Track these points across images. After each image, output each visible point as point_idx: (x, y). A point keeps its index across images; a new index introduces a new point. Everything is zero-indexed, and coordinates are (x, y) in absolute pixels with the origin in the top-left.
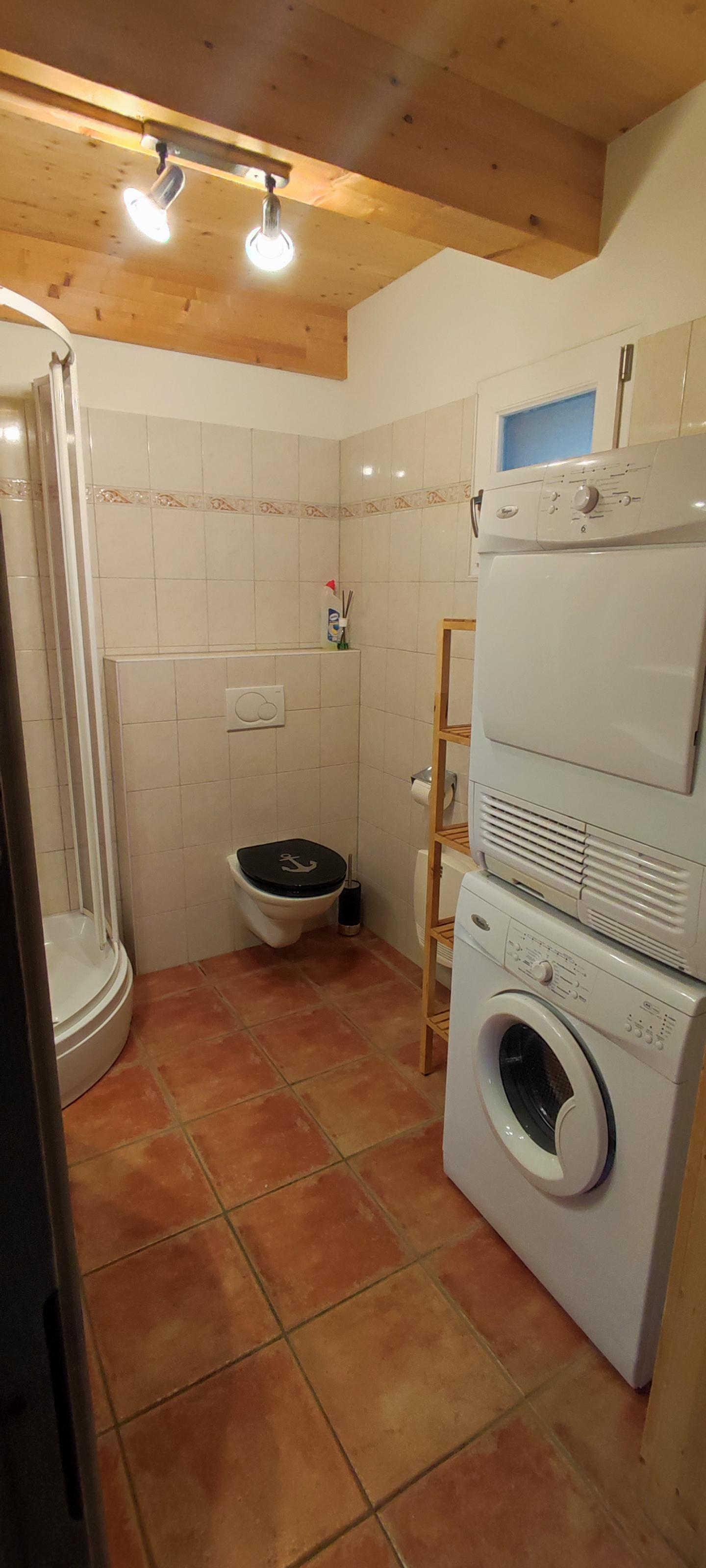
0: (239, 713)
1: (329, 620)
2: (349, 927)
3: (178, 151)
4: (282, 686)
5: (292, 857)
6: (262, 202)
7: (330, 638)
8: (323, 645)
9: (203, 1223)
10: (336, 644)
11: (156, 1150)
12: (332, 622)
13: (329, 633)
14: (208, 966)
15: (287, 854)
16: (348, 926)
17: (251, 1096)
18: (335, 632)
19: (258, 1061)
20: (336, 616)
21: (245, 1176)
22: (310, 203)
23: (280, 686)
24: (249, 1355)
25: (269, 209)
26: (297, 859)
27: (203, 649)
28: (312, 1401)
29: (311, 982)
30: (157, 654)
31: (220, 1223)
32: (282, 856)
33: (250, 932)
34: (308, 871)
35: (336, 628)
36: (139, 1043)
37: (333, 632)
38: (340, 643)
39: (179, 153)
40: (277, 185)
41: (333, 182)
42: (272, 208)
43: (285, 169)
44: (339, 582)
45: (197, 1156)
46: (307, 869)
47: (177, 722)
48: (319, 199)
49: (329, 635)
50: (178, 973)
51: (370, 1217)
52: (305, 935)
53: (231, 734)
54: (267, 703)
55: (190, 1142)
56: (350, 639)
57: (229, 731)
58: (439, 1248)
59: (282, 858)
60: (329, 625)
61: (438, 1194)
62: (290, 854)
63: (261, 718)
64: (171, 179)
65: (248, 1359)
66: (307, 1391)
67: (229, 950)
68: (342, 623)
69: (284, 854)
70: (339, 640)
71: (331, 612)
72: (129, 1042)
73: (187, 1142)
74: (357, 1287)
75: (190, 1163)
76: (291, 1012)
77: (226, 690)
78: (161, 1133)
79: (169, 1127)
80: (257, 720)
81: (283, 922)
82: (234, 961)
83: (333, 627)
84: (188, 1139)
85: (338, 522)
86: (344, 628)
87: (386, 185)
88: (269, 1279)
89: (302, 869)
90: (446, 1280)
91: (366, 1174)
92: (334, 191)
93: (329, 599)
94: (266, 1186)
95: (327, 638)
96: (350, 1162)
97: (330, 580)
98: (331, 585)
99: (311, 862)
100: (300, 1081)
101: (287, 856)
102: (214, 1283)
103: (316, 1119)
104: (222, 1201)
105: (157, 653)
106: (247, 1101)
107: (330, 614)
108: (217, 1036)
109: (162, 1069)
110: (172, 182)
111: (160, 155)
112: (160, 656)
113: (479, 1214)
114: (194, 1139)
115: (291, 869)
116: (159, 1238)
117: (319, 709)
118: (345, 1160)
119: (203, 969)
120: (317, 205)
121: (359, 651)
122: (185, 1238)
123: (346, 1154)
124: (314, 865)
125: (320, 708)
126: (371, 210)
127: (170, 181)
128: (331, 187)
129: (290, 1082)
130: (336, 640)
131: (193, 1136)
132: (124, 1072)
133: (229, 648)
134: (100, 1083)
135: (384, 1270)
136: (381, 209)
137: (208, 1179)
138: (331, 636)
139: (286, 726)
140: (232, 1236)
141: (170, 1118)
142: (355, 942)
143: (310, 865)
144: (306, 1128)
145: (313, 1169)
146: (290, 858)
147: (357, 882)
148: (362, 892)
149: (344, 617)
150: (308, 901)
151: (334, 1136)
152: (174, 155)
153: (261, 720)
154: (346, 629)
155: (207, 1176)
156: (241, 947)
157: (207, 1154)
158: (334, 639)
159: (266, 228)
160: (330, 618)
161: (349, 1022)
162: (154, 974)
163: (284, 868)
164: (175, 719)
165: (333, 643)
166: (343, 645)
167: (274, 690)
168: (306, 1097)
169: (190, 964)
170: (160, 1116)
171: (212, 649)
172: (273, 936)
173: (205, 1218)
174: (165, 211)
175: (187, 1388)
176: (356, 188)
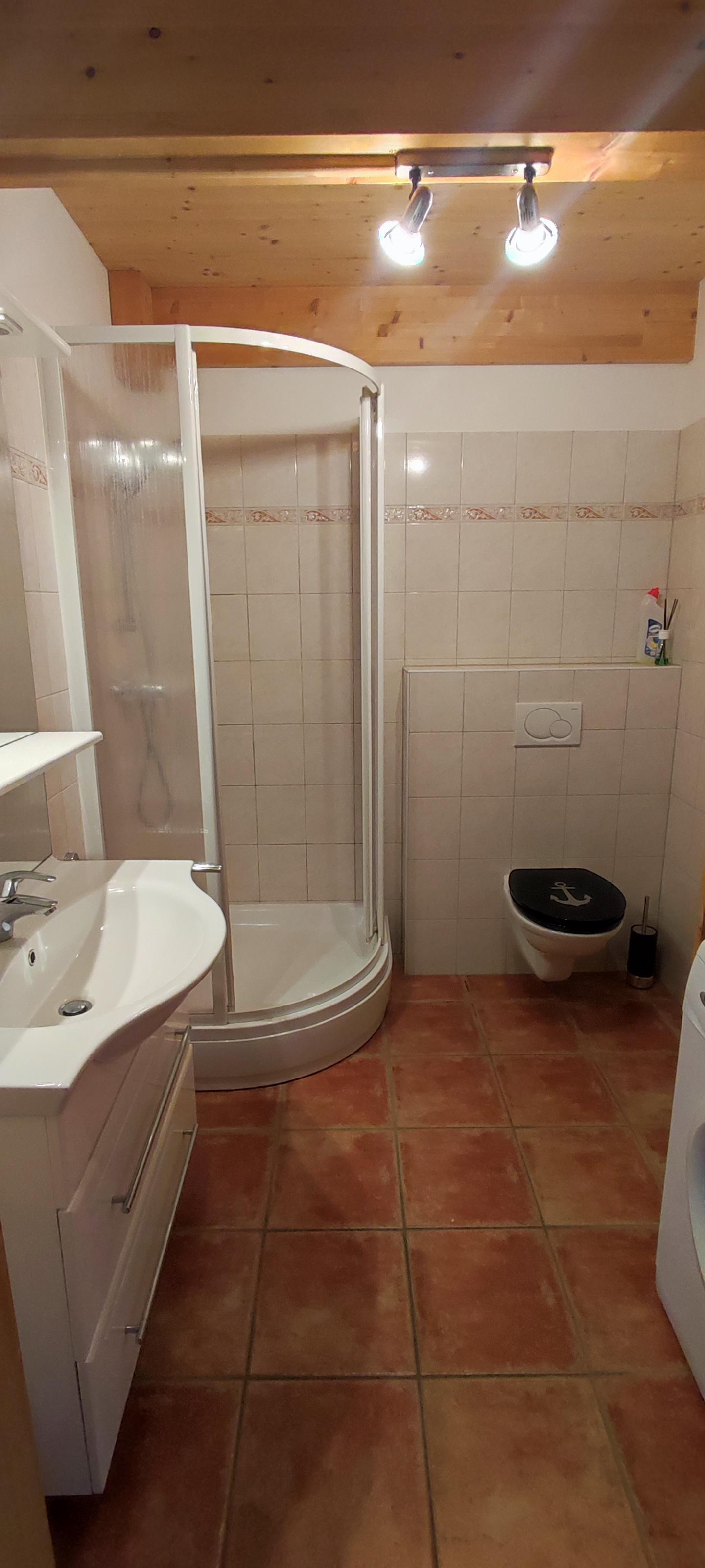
0: (530, 731)
1: (648, 632)
2: (639, 979)
3: (431, 172)
4: (580, 703)
5: (566, 886)
6: (516, 195)
7: (648, 652)
8: (638, 659)
9: (381, 1230)
10: (654, 659)
11: (366, 1145)
12: (651, 634)
13: (646, 647)
14: (473, 982)
15: (562, 883)
16: (638, 977)
17: (473, 1125)
18: (656, 645)
19: (490, 1092)
20: (657, 628)
21: (435, 1201)
22: (586, 179)
23: (577, 703)
24: (378, 1378)
25: (523, 202)
26: (571, 890)
27: (502, 661)
28: (420, 1459)
29: (576, 1027)
30: (454, 666)
31: (397, 1237)
32: (556, 884)
33: (519, 958)
34: (577, 905)
35: (656, 640)
36: (385, 1039)
37: (653, 646)
38: (658, 658)
39: (432, 173)
40: (537, 173)
41: (603, 150)
42: (526, 199)
43: (545, 154)
44: (667, 590)
45: (398, 1164)
46: (577, 903)
47: (463, 734)
48: (594, 174)
49: (647, 649)
50: (442, 982)
51: (551, 1301)
52: (574, 976)
53: (518, 749)
54: (561, 720)
55: (397, 1148)
56: (674, 654)
57: (516, 747)
58: (621, 1374)
59: (556, 887)
60: (647, 637)
61: (639, 1312)
62: (566, 884)
63: (553, 736)
64: (419, 201)
65: (376, 1382)
66: (419, 1444)
67: (499, 970)
68: (663, 635)
69: (559, 883)
70: (658, 655)
71: (651, 622)
72: (376, 1035)
73: (394, 1148)
74: (509, 1369)
75: (390, 1169)
76: (542, 1052)
77: (517, 704)
78: (373, 1129)
79: (382, 1126)
80: (548, 737)
81: (550, 955)
82: (500, 984)
83: (652, 639)
84: (397, 1145)
85: (671, 523)
86: (664, 641)
87: (668, 133)
88: (423, 1314)
89: (572, 901)
90: (615, 1414)
91: (563, 1253)
92: (608, 159)
93: (650, 608)
94: (453, 1220)
95: (644, 652)
96: (551, 1233)
97: (654, 588)
98: (655, 593)
99: (586, 896)
100: (527, 1127)
101: (563, 885)
102: (370, 1292)
103: (529, 1172)
104: (407, 1216)
105: (455, 664)
106: (464, 1128)
107: (650, 626)
108: (457, 1054)
109: (397, 1070)
110: (420, 204)
111: (413, 181)
112: (458, 667)
113: (684, 1360)
114: (402, 1147)
115: (559, 899)
116: (338, 1226)
117: (623, 731)
118: (545, 1228)
119: (468, 984)
120: (594, 180)
121: (680, 667)
122: (360, 1237)
123: (549, 1222)
124: (588, 899)
125: (624, 729)
126: (659, 167)
127: (417, 204)
128: (604, 155)
129: (514, 1124)
130: (654, 654)
131: (402, 1143)
132: (362, 1062)
133: (529, 661)
134: (340, 1064)
135: (545, 1368)
136: (672, 162)
137: (401, 1190)
138: (649, 650)
139: (581, 745)
140: (403, 1255)
141: (387, 1119)
142: (643, 997)
143: (583, 899)
144: (514, 1178)
145: (507, 1223)
146: (564, 888)
147: (655, 930)
148: (658, 943)
149: (666, 627)
150: (572, 938)
151: (542, 1197)
152: (427, 176)
153: (552, 737)
154: (667, 642)
155: (401, 1186)
156: (512, 971)
157: (407, 1166)
158: (652, 653)
159: (523, 222)
160: (650, 630)
161: (605, 1084)
162: (419, 978)
163: (552, 897)
164: (461, 730)
165: (651, 657)
166: (662, 659)
167: (571, 707)
168: (527, 1146)
169: (457, 976)
170: (378, 1113)
171: (511, 661)
172: (540, 967)
173: (385, 1226)
174: (419, 233)
175: (313, 1378)
176: (633, 148)
